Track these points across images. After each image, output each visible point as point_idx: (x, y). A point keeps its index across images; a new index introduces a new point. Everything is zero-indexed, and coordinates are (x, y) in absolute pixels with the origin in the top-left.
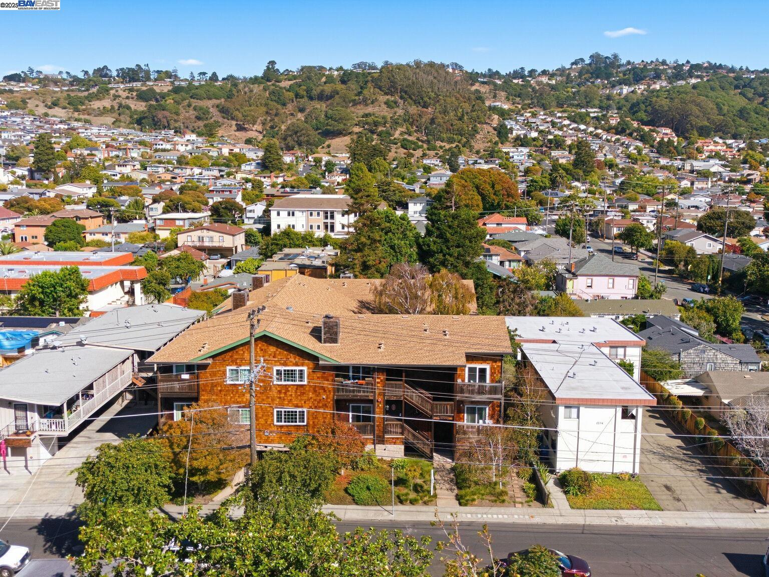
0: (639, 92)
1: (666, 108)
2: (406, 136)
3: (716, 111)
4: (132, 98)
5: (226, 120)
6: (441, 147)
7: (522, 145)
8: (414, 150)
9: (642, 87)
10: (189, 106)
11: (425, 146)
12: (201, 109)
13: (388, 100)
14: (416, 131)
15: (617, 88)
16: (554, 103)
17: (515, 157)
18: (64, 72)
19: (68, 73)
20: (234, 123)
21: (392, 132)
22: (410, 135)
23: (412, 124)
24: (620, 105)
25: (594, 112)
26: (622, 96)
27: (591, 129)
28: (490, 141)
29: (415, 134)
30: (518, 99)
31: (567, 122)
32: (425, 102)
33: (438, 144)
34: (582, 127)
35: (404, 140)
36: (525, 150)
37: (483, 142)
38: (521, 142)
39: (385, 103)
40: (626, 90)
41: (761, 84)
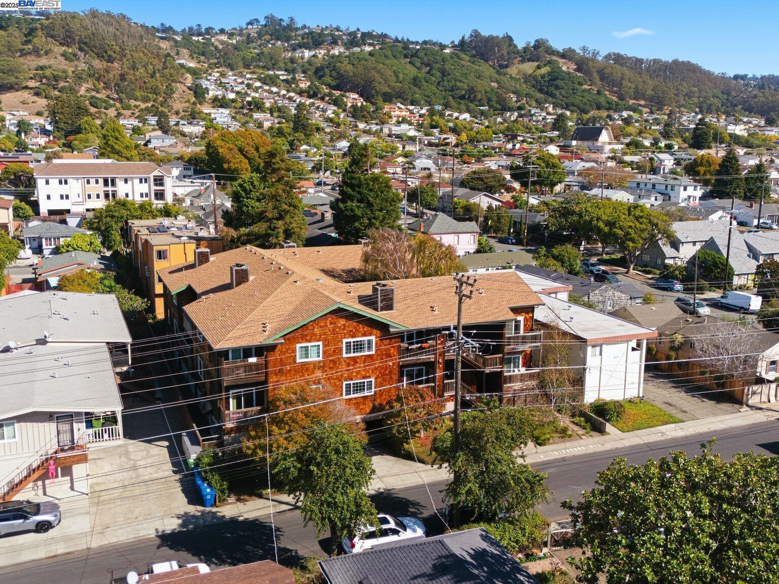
0: (320, 56)
1: (351, 74)
2: (94, 93)
3: (394, 79)
6: (136, 107)
7: (221, 107)
8: (106, 108)
9: (323, 52)
11: (118, 105)
13: (65, 51)
14: (104, 88)
15: (298, 51)
16: (241, 64)
17: (218, 119)
21: (77, 88)
22: (98, 92)
23: (98, 80)
24: (305, 68)
25: (283, 75)
26: (305, 60)
27: (283, 92)
28: (188, 101)
29: (104, 91)
30: (202, 58)
31: (258, 84)
32: (109, 56)
33: (133, 103)
34: (275, 89)
35: (92, 97)
36: (226, 111)
37: (181, 102)
38: (220, 103)
39: (62, 55)
40: (307, 54)
41: (426, 55)
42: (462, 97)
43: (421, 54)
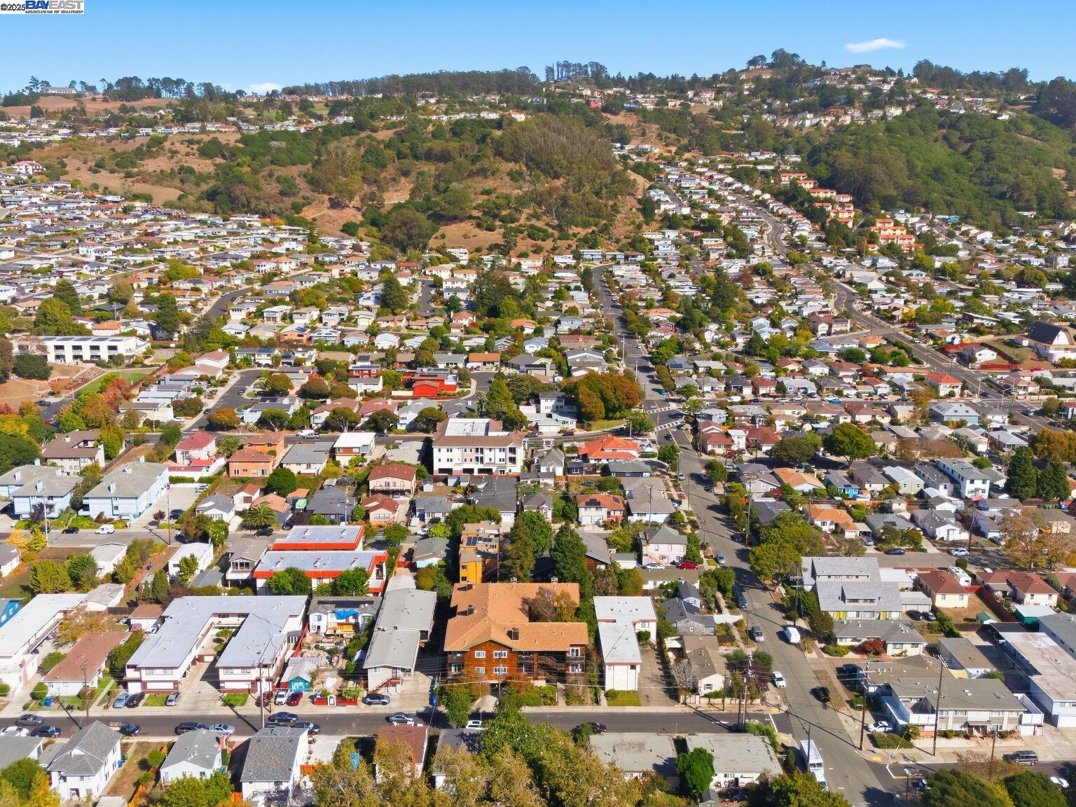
0: (825, 125)
1: (847, 168)
2: (533, 222)
3: (906, 173)
4: (194, 155)
5: (316, 194)
6: (575, 235)
7: (670, 227)
8: (544, 240)
9: (829, 119)
10: (271, 175)
11: (556, 234)
12: (286, 181)
13: (511, 170)
14: (544, 213)
15: (799, 116)
16: (717, 146)
17: (661, 248)
18: (78, 82)
19: (83, 83)
20: (326, 197)
21: (517, 216)
22: (538, 219)
23: (539, 204)
24: (800, 146)
25: (766, 162)
26: (804, 132)
27: (757, 192)
28: (633, 223)
29: (545, 218)
30: (673, 136)
31: (729, 180)
32: (556, 173)
33: (574, 229)
34: (747, 188)
35: (532, 227)
36: (672, 234)
37: (625, 225)
38: (670, 222)
39: (509, 174)
40: (810, 120)
41: (969, 125)
42: (1002, 196)
43: (963, 125)
